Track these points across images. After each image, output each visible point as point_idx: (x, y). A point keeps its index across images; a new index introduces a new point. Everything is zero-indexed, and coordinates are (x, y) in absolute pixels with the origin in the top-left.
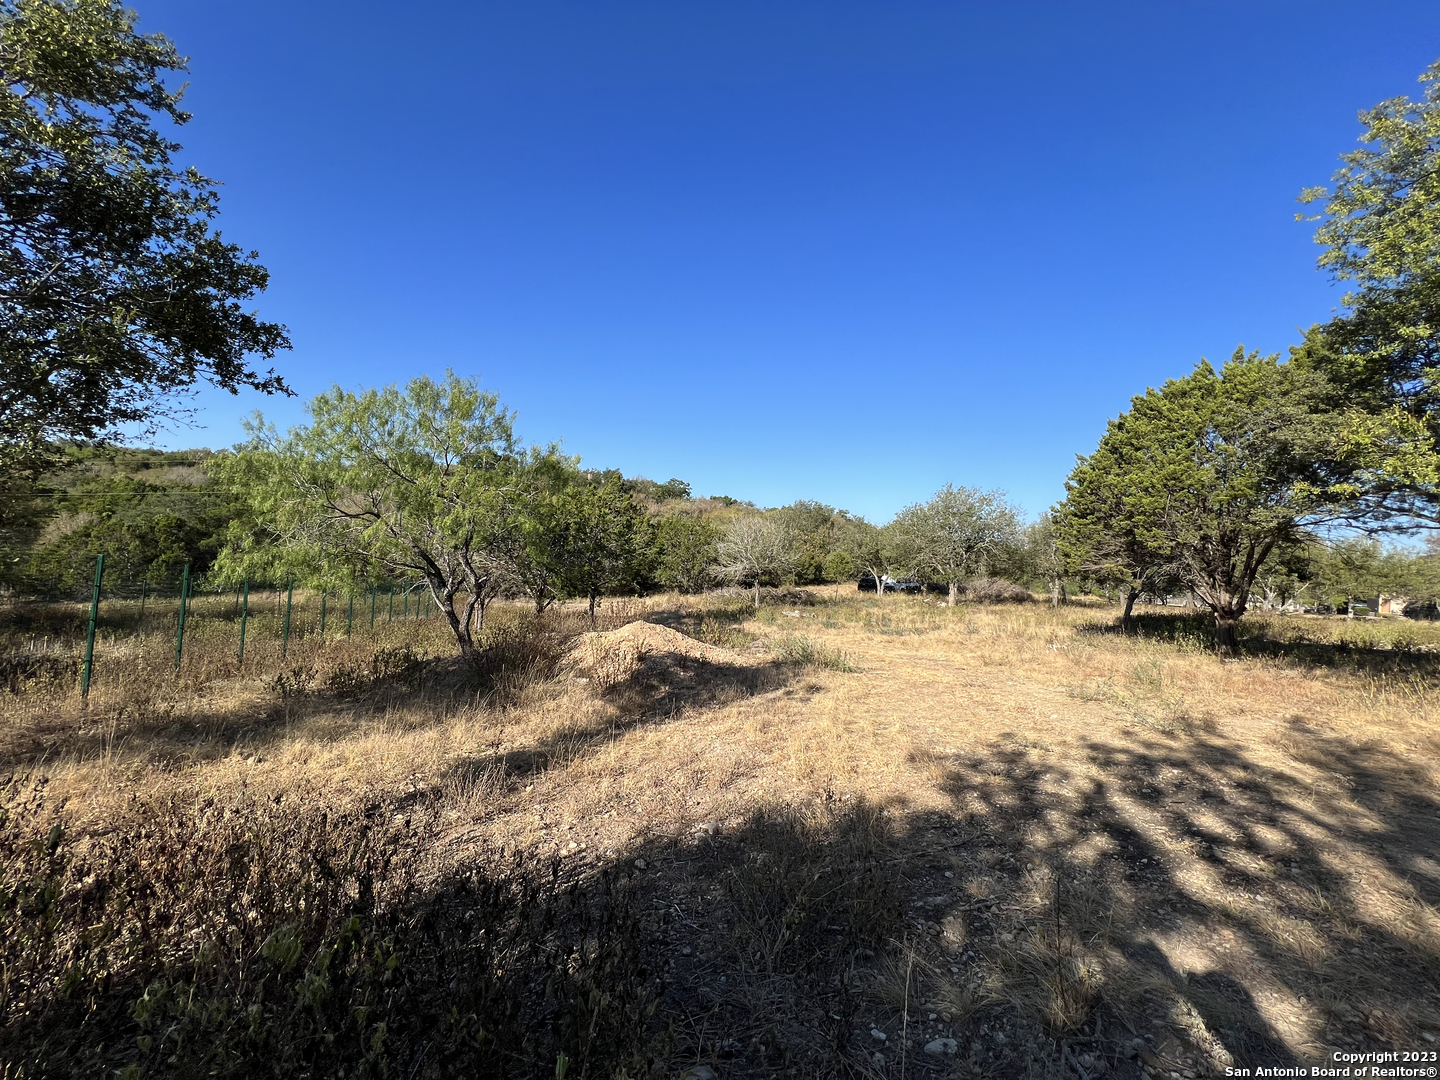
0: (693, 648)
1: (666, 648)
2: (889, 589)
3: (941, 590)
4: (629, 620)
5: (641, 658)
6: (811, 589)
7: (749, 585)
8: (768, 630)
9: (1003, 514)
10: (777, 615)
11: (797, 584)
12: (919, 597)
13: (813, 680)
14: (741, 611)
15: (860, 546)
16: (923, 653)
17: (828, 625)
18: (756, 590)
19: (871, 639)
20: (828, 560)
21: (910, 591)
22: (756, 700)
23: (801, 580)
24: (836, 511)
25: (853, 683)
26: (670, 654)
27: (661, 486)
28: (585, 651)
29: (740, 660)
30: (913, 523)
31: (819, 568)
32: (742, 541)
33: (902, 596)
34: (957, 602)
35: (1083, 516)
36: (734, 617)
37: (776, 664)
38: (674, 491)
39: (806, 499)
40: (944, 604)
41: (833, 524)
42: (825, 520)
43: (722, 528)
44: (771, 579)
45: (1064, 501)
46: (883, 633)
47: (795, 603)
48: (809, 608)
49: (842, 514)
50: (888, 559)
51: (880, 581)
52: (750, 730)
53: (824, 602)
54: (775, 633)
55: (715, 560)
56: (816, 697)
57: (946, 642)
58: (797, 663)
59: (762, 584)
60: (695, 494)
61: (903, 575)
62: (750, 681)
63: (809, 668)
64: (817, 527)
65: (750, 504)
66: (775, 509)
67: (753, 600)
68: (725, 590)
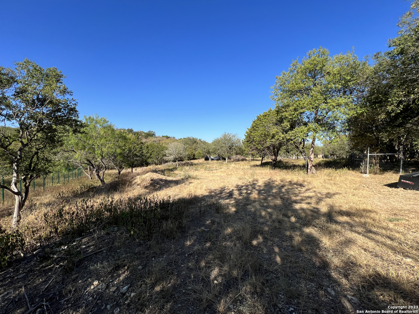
0: (164, 178)
1: (157, 178)
2: (212, 159)
3: (224, 159)
4: (147, 172)
5: (152, 180)
6: (192, 161)
7: (175, 161)
8: (181, 172)
9: (238, 139)
10: (183, 169)
11: (188, 160)
12: (219, 161)
13: (190, 181)
14: (173, 169)
15: (204, 149)
16: (216, 174)
17: (195, 170)
18: (177, 163)
19: (205, 172)
20: (196, 153)
21: (218, 160)
22: (179, 186)
23: (189, 159)
24: (198, 139)
25: (199, 181)
26: (158, 179)
27: (146, 133)
28: (138, 180)
29: (174, 179)
30: (217, 142)
31: (194, 155)
32: (173, 150)
33: (216, 161)
34: (228, 162)
35: (248, 142)
36: (172, 170)
37: (183, 179)
38: (150, 135)
39: (190, 136)
40: (225, 163)
41: (197, 143)
42: (195, 142)
43: (166, 146)
44: (181, 160)
45: (245, 138)
46: (208, 171)
47: (188, 165)
48: (191, 166)
49: (200, 140)
50: (211, 152)
51: (210, 158)
52: (177, 190)
53: (195, 164)
54: (182, 173)
55: (165, 155)
56: (191, 184)
57: (222, 171)
58: (187, 179)
59: (179, 161)
60: (157, 135)
61: (215, 156)
62: (177, 183)
63: (190, 179)
64: (193, 144)
65: (174, 138)
66: (181, 139)
67: (177, 165)
68: (168, 163)
